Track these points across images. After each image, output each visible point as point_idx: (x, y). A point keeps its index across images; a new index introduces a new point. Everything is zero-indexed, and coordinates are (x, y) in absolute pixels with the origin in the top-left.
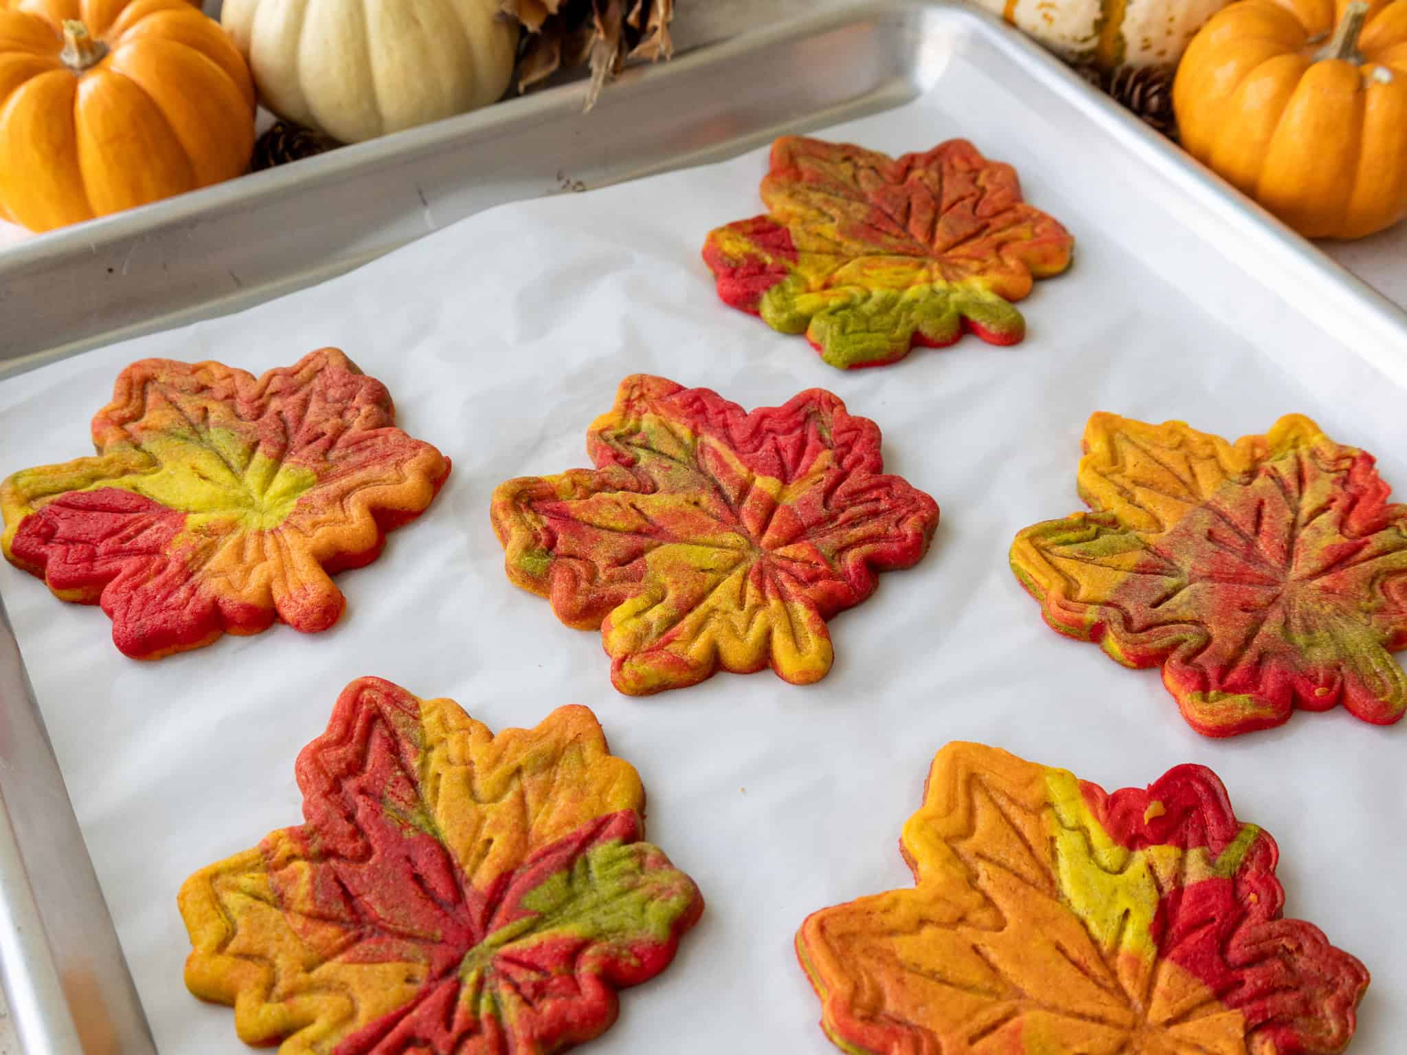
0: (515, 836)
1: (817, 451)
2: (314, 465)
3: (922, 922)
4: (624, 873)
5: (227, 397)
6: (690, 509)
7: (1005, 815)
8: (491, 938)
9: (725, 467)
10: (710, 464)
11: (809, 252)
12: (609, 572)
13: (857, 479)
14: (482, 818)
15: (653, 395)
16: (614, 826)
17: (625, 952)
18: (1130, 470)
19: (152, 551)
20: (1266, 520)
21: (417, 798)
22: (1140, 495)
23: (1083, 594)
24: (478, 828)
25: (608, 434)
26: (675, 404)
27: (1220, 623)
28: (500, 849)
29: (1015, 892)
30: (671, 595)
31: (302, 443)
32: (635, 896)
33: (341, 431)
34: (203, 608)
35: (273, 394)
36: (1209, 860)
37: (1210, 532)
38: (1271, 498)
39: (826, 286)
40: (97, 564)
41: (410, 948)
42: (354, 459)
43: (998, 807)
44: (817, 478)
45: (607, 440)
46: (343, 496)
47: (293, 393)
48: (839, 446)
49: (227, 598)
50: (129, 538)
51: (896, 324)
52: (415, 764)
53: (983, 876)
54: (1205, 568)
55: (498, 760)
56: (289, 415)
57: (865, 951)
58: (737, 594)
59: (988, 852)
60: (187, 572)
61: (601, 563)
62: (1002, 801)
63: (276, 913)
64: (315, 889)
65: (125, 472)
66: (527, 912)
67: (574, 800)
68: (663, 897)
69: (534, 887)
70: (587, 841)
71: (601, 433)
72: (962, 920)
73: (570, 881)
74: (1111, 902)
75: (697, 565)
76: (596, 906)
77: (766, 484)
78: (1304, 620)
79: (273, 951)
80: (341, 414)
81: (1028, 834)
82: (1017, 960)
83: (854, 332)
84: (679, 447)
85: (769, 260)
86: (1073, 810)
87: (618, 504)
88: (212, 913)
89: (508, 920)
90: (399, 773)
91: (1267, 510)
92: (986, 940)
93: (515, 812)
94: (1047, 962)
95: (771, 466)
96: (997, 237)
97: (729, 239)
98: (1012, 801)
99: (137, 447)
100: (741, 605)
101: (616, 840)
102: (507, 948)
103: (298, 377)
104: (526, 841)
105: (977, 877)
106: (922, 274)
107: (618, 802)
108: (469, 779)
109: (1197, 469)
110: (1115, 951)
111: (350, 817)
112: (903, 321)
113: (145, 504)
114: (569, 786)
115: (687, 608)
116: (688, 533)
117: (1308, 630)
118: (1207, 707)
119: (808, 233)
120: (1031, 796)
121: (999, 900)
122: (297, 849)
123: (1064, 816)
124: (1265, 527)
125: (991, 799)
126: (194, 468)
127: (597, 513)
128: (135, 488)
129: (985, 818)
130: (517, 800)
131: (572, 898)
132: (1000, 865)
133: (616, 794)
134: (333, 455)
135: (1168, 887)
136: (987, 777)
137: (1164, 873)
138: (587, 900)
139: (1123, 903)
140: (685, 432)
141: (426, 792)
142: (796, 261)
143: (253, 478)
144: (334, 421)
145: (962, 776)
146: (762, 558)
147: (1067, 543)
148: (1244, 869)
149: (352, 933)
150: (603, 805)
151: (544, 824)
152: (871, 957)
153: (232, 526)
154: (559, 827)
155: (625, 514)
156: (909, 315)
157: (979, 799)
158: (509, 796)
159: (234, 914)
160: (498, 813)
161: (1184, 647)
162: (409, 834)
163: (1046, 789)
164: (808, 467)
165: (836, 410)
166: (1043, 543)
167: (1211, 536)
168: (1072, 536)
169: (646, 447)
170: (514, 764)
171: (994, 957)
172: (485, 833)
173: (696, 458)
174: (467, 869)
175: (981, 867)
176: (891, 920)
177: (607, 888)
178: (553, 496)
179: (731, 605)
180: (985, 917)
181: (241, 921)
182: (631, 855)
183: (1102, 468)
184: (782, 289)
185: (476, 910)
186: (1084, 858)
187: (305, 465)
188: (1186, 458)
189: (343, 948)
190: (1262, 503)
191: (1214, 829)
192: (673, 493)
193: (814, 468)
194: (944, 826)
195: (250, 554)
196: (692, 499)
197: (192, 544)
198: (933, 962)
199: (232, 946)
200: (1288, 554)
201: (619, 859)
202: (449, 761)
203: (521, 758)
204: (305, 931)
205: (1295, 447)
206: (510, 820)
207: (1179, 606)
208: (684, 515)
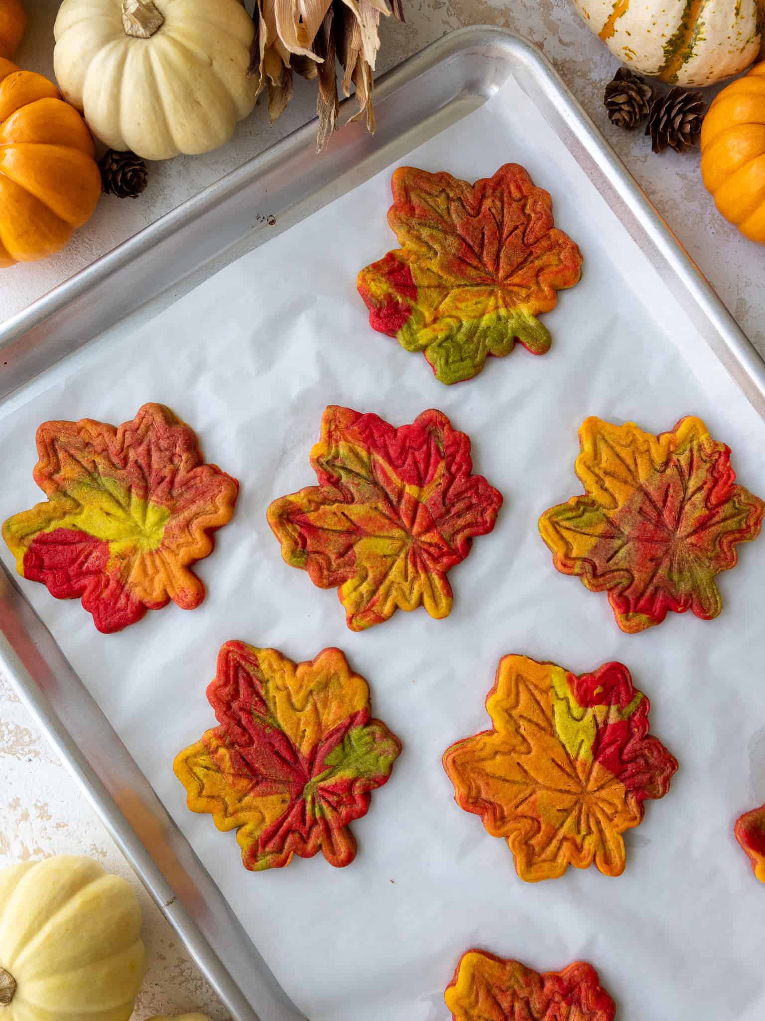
0: (316, 728)
1: (437, 463)
2: (167, 503)
3: (496, 753)
4: (367, 743)
5: (103, 450)
6: (373, 514)
7: (532, 694)
8: (313, 780)
9: (388, 479)
10: (380, 478)
11: (424, 287)
12: (337, 562)
13: (460, 482)
14: (299, 720)
15: (342, 426)
16: (359, 718)
17: (372, 782)
18: (603, 465)
19: (98, 572)
20: (669, 499)
21: (268, 709)
22: (608, 483)
23: (574, 554)
24: (298, 724)
25: (322, 460)
26: (356, 431)
27: (639, 571)
28: (310, 735)
29: (536, 736)
30: (371, 575)
31: (155, 484)
32: (373, 754)
33: (175, 472)
34: (136, 607)
35: (128, 446)
36: (619, 711)
37: (641, 508)
38: (674, 482)
39: (435, 320)
40: (73, 582)
41: (281, 787)
42: (187, 496)
43: (530, 690)
44: (437, 483)
45: (321, 465)
46: (188, 524)
47: (140, 444)
48: (448, 457)
49: (146, 600)
50: (83, 563)
51: (477, 351)
52: (263, 693)
53: (522, 727)
54: (636, 534)
55: (301, 686)
56: (142, 461)
57: (472, 769)
58: (404, 573)
59: (525, 715)
60: (121, 586)
61: (333, 557)
62: (532, 687)
63: (219, 776)
64: (233, 764)
65: (64, 514)
66: (327, 767)
67: (339, 707)
68: (385, 755)
69: (328, 754)
70: (347, 728)
71: (318, 460)
72: (514, 750)
73: (343, 749)
74: (576, 736)
75: (382, 554)
76: (356, 760)
77: (411, 490)
78: (679, 564)
79: (223, 795)
80: (171, 461)
81: (542, 704)
82: (536, 769)
83: (454, 362)
84: (362, 467)
85: (400, 299)
86: (563, 690)
87: (335, 513)
88: (191, 779)
89: (320, 772)
90: (256, 699)
91: (671, 491)
92: (523, 760)
93: (313, 715)
94: (548, 768)
95: (413, 477)
96: (538, 263)
97: (373, 280)
98: (536, 686)
99: (65, 494)
100: (406, 579)
101: (361, 726)
102: (322, 784)
103: (139, 431)
104: (321, 729)
105: (520, 727)
106: (492, 302)
107: (359, 705)
108: (289, 696)
109: (639, 461)
110: (576, 758)
111: (239, 723)
112: (481, 348)
113: (84, 536)
114: (336, 699)
115: (379, 582)
116: (374, 531)
117: (680, 572)
118: (628, 624)
119: (422, 270)
120: (544, 685)
121: (529, 740)
122: (220, 742)
123: (558, 693)
124: (668, 504)
125: (527, 686)
126: (101, 509)
127: (325, 522)
128: (74, 525)
129: (524, 697)
130: (313, 709)
131: (346, 756)
132: (530, 721)
133: (357, 701)
134: (175, 492)
135: (601, 726)
136: (525, 675)
137: (600, 719)
138: (352, 757)
139: (582, 736)
140: (364, 454)
141: (271, 705)
142: (416, 300)
143: (135, 512)
144: (169, 467)
145: (514, 677)
146: (414, 543)
147: (568, 519)
148: (634, 714)
149: (254, 782)
150: (353, 707)
151: (327, 719)
152: (475, 772)
153: (135, 550)
154: (335, 721)
155: (339, 521)
156: (485, 340)
157: (522, 688)
158: (309, 707)
159: (201, 777)
160: (306, 716)
161: (620, 587)
162: (268, 731)
163: (551, 681)
164: (432, 476)
165: (446, 428)
166: (555, 520)
167: (641, 511)
168: (570, 515)
169: (344, 468)
170: (309, 689)
171: (526, 767)
172: (302, 727)
173: (372, 472)
174: (297, 744)
175: (522, 723)
176: (483, 754)
177: (360, 750)
178: (300, 511)
179: (400, 579)
180: (523, 748)
181: (205, 781)
182: (369, 734)
183: (589, 463)
184: (409, 327)
185: (305, 766)
186: (566, 715)
187: (162, 503)
188: (634, 452)
189: (252, 789)
190: (669, 485)
191: (623, 696)
192: (363, 503)
193: (436, 476)
194: (506, 704)
195: (150, 570)
196: (374, 506)
197: (118, 567)
198: (501, 773)
199: (204, 793)
200: (678, 521)
201: (363, 737)
202: (277, 688)
203: (312, 686)
204: (234, 784)
205: (691, 441)
206: (312, 719)
207: (620, 561)
208: (371, 518)
